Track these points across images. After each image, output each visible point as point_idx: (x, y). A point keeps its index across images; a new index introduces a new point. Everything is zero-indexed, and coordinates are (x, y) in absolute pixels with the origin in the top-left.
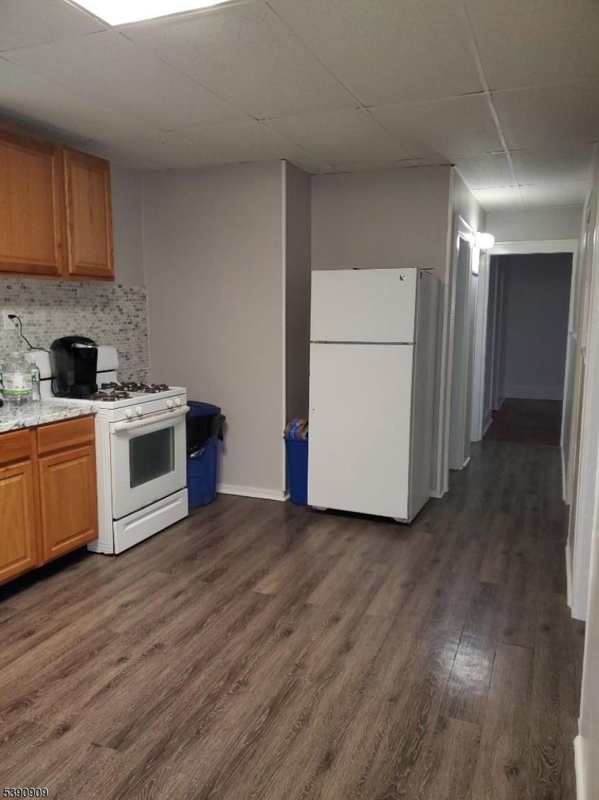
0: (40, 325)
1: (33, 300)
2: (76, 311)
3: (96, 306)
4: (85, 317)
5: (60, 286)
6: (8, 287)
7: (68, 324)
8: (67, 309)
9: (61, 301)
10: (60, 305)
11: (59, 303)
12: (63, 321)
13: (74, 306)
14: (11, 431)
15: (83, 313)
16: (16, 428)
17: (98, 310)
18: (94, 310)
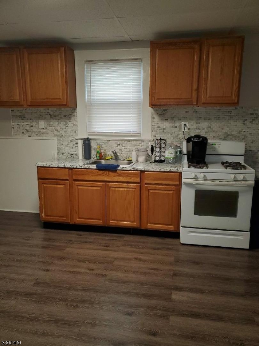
0: (203, 129)
1: (200, 117)
2: (229, 122)
3: (246, 120)
4: (236, 125)
5: (220, 110)
6: (186, 112)
7: (222, 129)
8: (223, 121)
9: (219, 117)
10: (219, 119)
11: (218, 118)
12: (220, 127)
13: (228, 120)
14: (130, 170)
15: (235, 124)
16: (133, 169)
17: (248, 122)
18: (244, 122)
